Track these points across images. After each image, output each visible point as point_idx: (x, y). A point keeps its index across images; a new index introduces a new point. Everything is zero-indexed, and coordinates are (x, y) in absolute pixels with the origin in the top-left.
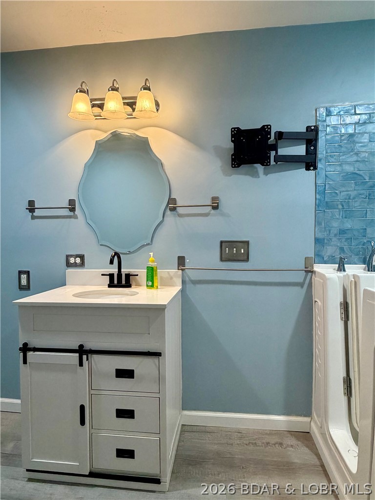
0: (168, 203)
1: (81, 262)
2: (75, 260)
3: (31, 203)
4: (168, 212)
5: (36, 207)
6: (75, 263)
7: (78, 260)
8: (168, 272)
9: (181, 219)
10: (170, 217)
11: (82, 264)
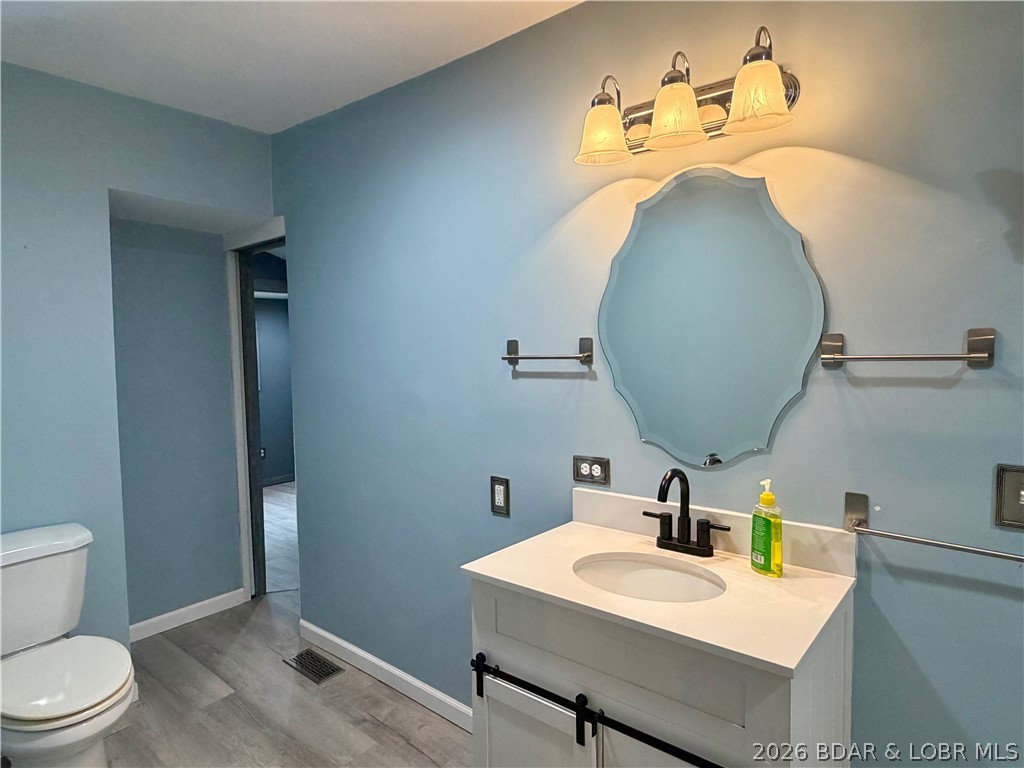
0: (821, 348)
1: (603, 475)
2: (591, 469)
3: (512, 346)
4: (820, 372)
5: (521, 354)
6: (591, 475)
7: (597, 470)
8: (815, 533)
9: (859, 392)
10: (824, 385)
11: (605, 480)
